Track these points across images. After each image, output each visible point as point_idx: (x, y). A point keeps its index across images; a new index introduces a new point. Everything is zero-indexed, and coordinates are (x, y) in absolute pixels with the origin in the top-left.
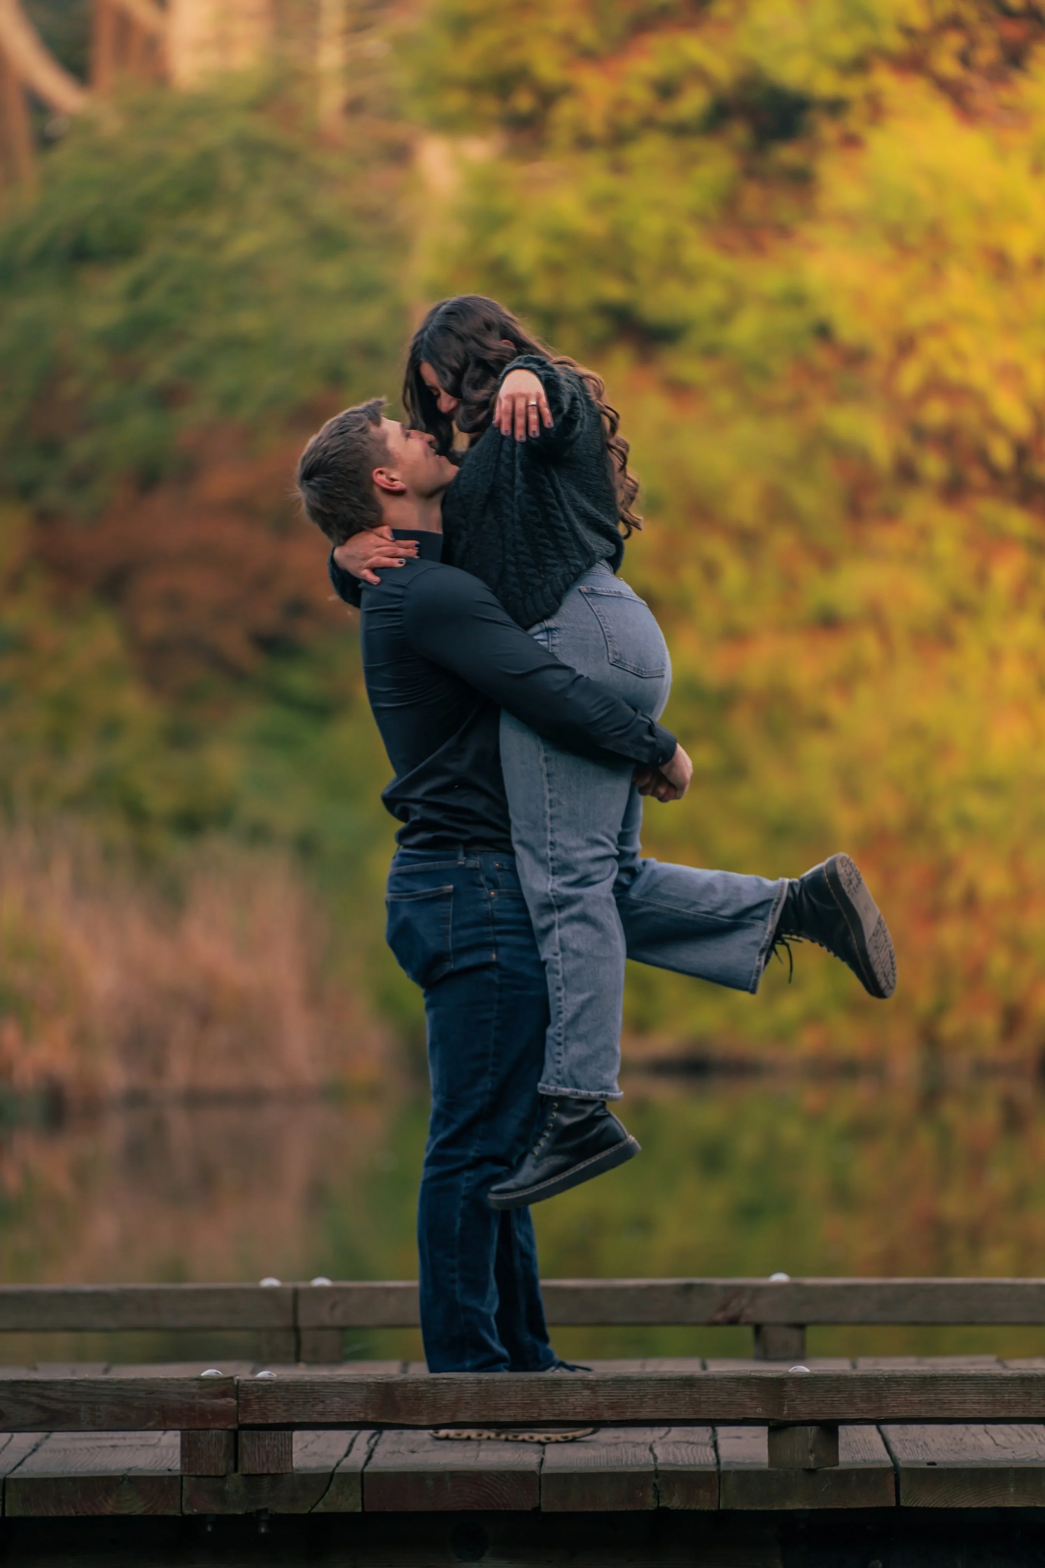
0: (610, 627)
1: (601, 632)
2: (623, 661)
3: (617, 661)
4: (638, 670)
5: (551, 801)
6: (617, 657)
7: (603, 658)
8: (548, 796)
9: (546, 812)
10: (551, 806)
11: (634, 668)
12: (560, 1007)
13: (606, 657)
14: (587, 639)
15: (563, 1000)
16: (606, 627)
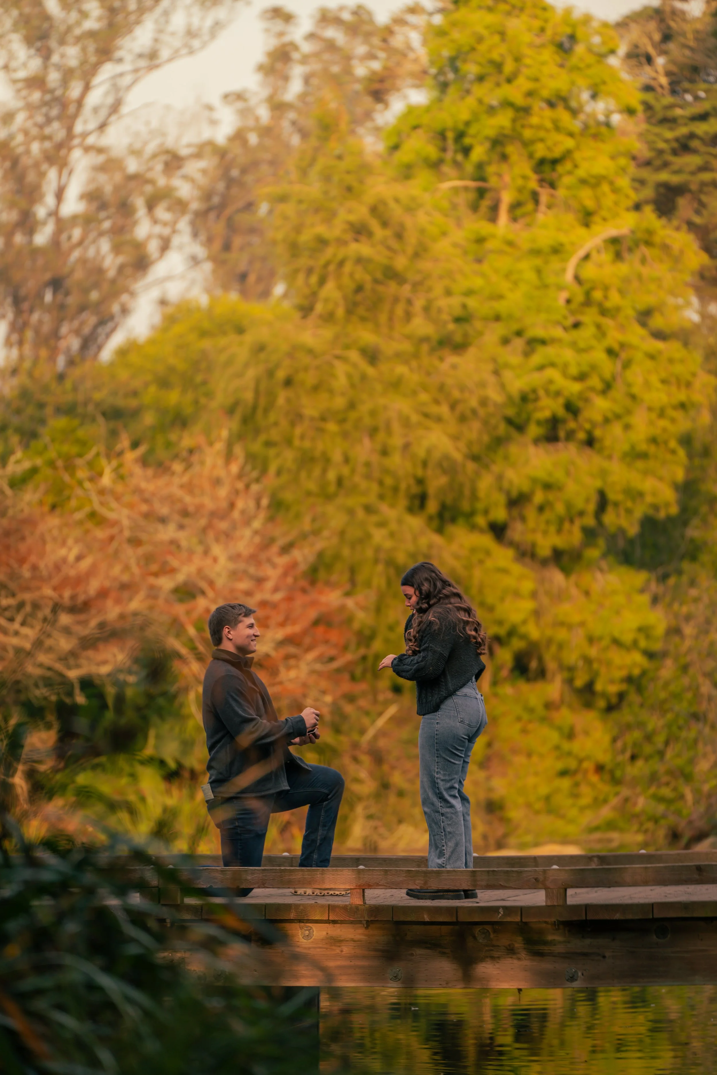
0: (459, 708)
1: (456, 710)
2: (464, 721)
3: (461, 721)
4: (469, 724)
5: (437, 772)
6: (462, 720)
7: (456, 720)
8: (436, 770)
9: (435, 776)
10: (437, 774)
11: (468, 724)
12: (444, 853)
13: (457, 720)
14: (450, 713)
15: (445, 850)
16: (458, 709)
